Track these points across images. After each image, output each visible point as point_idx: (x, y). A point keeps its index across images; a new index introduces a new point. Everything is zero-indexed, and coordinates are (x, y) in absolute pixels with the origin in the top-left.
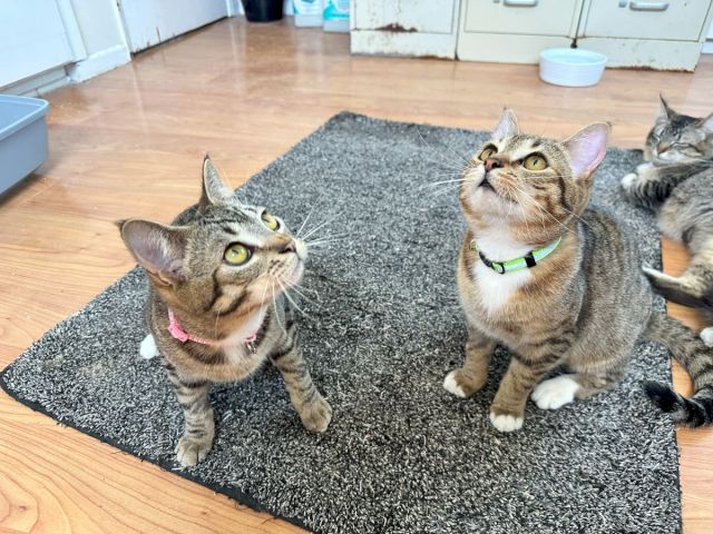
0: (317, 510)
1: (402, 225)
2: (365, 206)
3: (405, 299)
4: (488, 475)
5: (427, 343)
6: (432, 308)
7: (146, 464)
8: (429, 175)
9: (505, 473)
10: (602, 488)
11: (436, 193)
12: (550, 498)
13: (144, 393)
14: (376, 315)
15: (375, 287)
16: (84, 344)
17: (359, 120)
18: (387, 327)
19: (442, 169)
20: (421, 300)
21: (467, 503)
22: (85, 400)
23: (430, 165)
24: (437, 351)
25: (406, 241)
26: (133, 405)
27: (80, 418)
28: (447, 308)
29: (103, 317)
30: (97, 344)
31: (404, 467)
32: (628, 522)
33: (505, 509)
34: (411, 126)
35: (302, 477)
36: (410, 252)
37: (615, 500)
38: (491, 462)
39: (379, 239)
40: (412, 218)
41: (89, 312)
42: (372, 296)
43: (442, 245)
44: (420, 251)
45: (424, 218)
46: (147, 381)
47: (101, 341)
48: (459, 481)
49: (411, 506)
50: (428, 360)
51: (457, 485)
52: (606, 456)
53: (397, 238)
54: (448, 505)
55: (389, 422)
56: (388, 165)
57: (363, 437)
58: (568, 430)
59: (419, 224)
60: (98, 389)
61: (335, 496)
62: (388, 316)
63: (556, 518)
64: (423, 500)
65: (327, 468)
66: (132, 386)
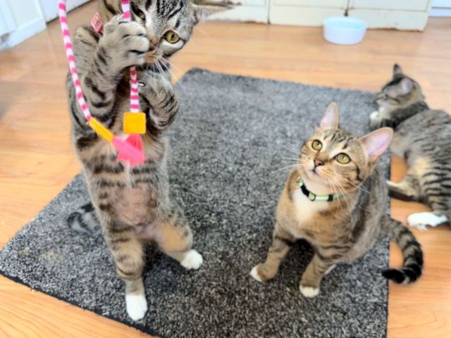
0: (187, 334)
1: (233, 151)
2: (210, 138)
3: (235, 203)
4: (283, 310)
5: (249, 230)
6: (252, 207)
7: (87, 311)
8: (250, 114)
9: (292, 308)
10: (345, 314)
11: (255, 128)
12: (316, 321)
13: (81, 269)
14: (218, 214)
15: (217, 195)
16: (41, 239)
17: (204, 73)
18: (225, 221)
19: (259, 110)
20: (245, 203)
21: (271, 326)
22: (46, 275)
23: (251, 107)
24: (254, 235)
25: (236, 163)
26: (75, 277)
27: (45, 286)
28: (260, 207)
29: (50, 221)
30: (49, 239)
31: (235, 306)
32: (357, 332)
33: (291, 328)
34: (239, 77)
35: (178, 316)
36: (239, 170)
37: (351, 320)
38: (284, 301)
39: (219, 162)
40: (240, 146)
41: (42, 218)
42: (215, 201)
43: (258, 165)
44: (244, 169)
45: (247, 146)
46: (82, 261)
47: (51, 236)
48: (266, 314)
49: (239, 329)
50: (249, 241)
51: (265, 316)
52: (348, 296)
53: (230, 160)
54: (260, 328)
55: (227, 280)
56: (224, 108)
57: (212, 290)
58: (328, 281)
59: (244, 150)
60: (53, 268)
61: (197, 325)
62: (225, 214)
63: (319, 332)
64: (246, 325)
65: (192, 309)
66: (73, 265)
